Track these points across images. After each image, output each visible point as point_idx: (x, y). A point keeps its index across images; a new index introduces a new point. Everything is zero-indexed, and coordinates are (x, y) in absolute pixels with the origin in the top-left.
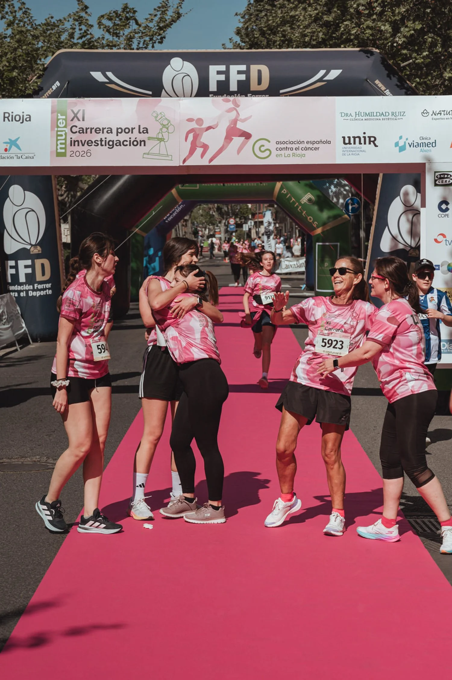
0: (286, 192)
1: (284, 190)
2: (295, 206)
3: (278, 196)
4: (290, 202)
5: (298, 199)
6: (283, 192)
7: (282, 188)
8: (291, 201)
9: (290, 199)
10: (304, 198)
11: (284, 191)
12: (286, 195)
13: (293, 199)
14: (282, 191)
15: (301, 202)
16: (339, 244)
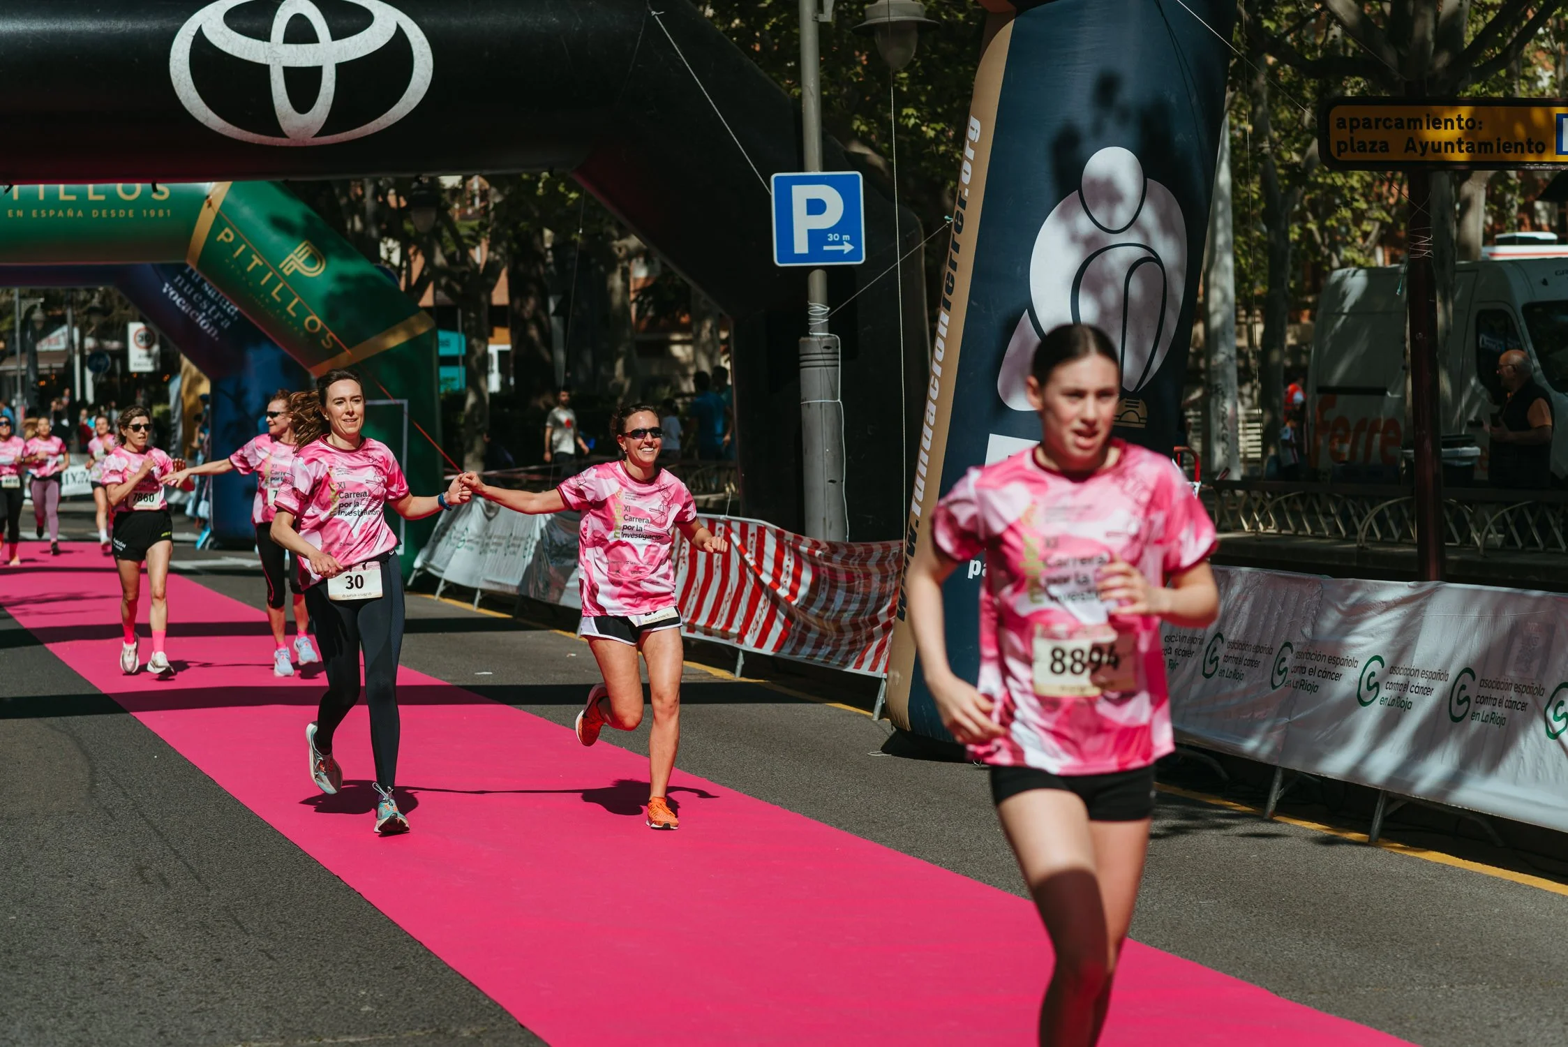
0: (231, 239)
1: (227, 230)
2: (263, 282)
3: (203, 249)
4: (244, 272)
5: (273, 261)
6: (221, 236)
7: (219, 223)
8: (249, 269)
9: (246, 258)
10: (292, 256)
11: (227, 236)
12: (233, 247)
13: (256, 261)
14: (219, 234)
15: (280, 270)
16: (405, 402)
